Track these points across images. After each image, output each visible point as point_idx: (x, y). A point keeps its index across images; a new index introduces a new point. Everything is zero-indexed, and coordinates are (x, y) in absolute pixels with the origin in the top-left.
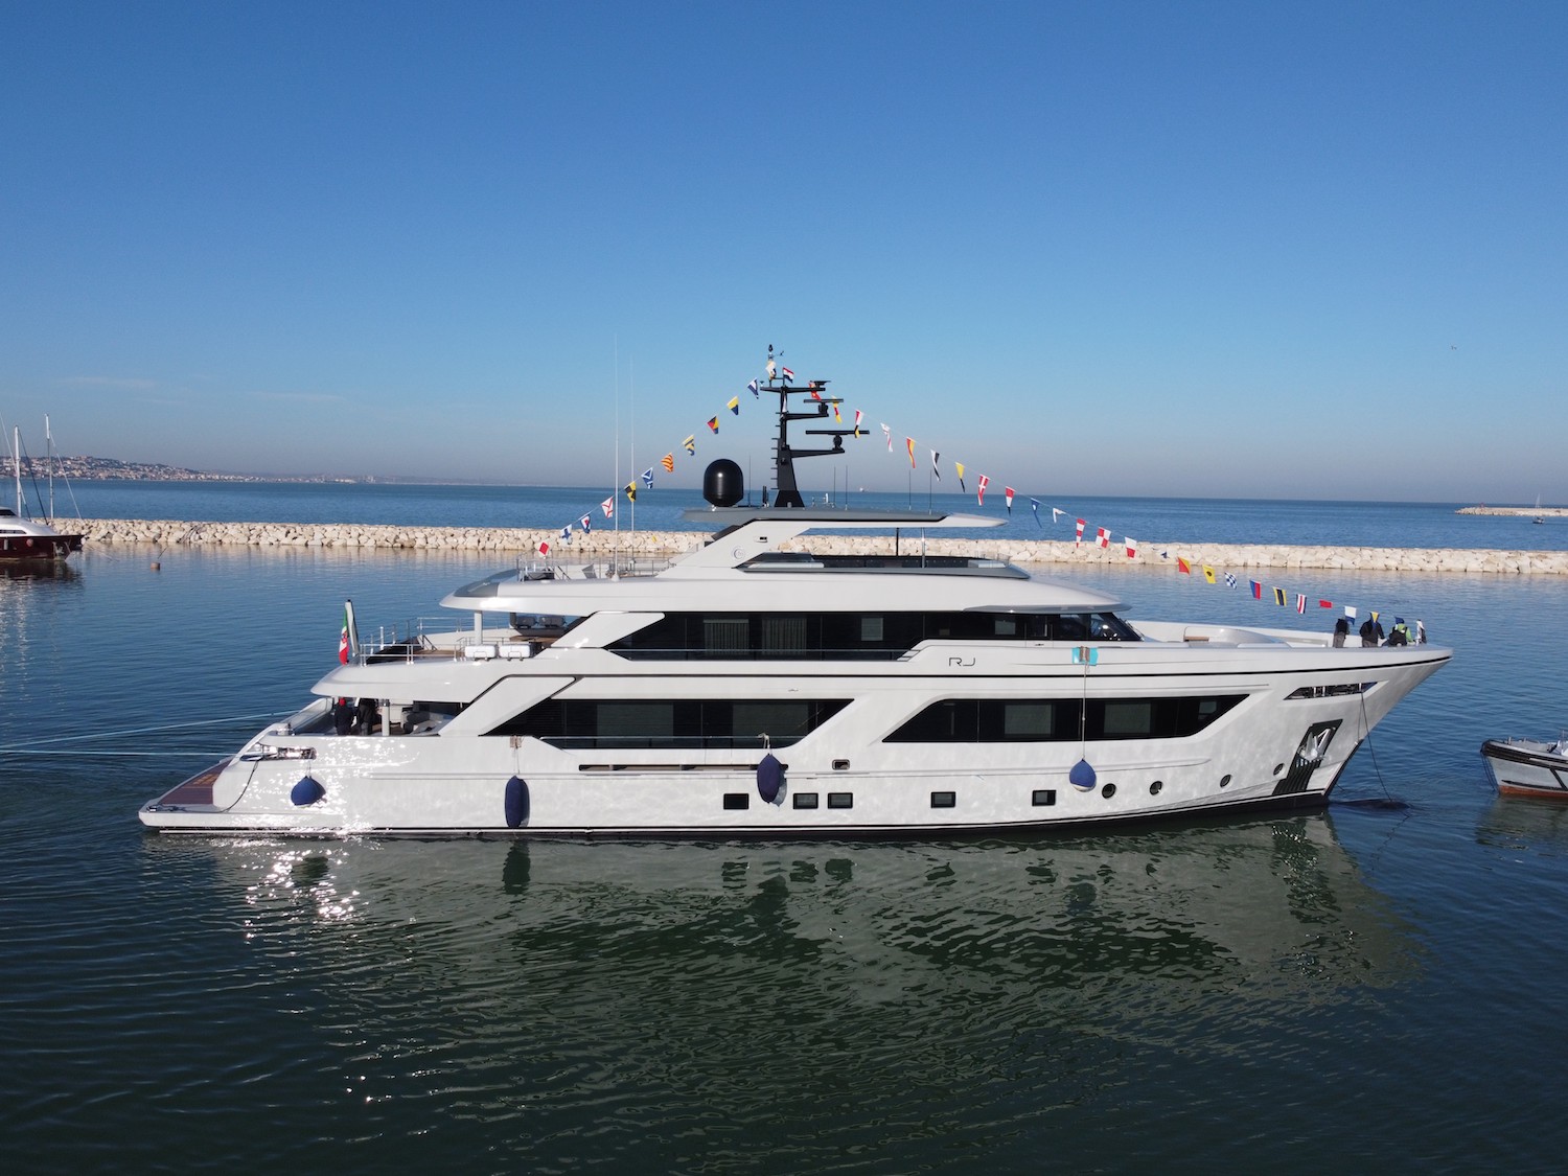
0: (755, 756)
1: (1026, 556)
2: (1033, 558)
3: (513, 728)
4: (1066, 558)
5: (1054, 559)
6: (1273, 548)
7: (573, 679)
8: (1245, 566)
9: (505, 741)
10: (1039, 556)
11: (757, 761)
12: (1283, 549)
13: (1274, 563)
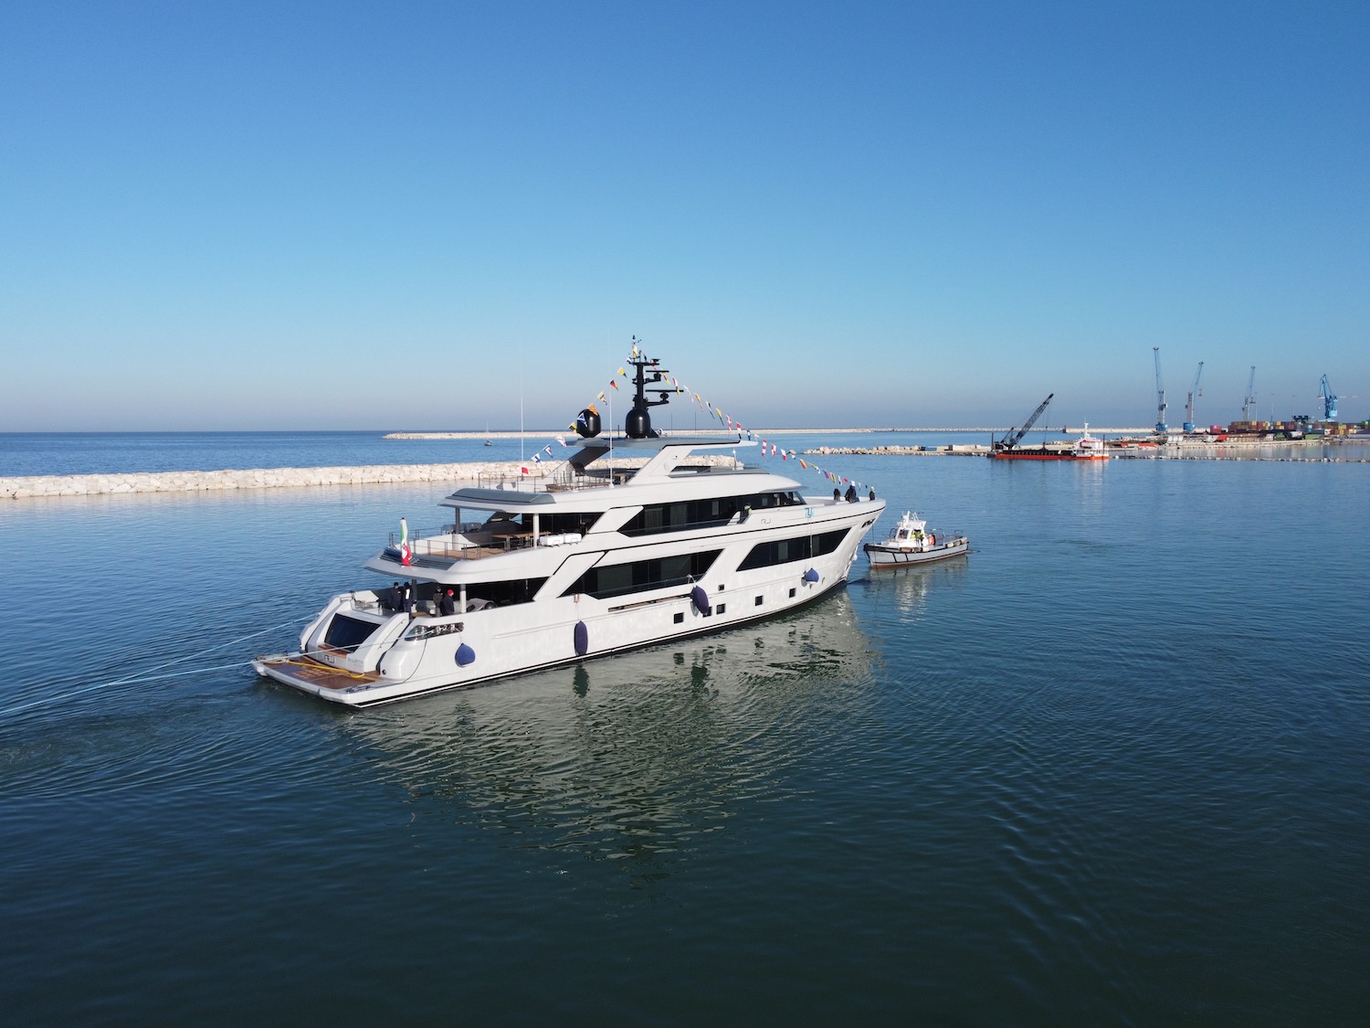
0: (687, 588)
1: (126, 487)
2: (133, 490)
3: (573, 590)
4: (165, 487)
5: (155, 489)
6: (339, 469)
7: (603, 553)
8: (321, 484)
9: (570, 598)
10: (140, 487)
11: (689, 592)
12: (347, 470)
13: (343, 481)
